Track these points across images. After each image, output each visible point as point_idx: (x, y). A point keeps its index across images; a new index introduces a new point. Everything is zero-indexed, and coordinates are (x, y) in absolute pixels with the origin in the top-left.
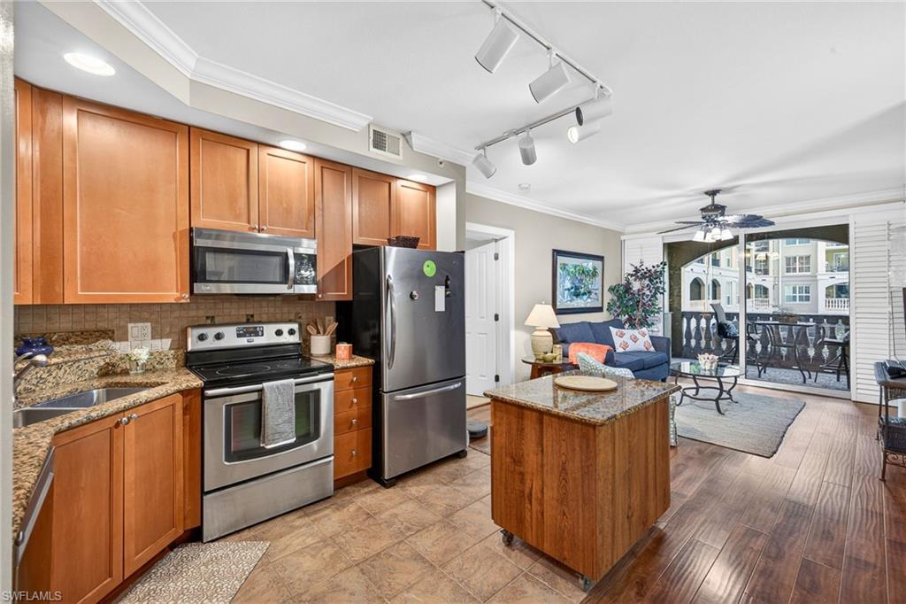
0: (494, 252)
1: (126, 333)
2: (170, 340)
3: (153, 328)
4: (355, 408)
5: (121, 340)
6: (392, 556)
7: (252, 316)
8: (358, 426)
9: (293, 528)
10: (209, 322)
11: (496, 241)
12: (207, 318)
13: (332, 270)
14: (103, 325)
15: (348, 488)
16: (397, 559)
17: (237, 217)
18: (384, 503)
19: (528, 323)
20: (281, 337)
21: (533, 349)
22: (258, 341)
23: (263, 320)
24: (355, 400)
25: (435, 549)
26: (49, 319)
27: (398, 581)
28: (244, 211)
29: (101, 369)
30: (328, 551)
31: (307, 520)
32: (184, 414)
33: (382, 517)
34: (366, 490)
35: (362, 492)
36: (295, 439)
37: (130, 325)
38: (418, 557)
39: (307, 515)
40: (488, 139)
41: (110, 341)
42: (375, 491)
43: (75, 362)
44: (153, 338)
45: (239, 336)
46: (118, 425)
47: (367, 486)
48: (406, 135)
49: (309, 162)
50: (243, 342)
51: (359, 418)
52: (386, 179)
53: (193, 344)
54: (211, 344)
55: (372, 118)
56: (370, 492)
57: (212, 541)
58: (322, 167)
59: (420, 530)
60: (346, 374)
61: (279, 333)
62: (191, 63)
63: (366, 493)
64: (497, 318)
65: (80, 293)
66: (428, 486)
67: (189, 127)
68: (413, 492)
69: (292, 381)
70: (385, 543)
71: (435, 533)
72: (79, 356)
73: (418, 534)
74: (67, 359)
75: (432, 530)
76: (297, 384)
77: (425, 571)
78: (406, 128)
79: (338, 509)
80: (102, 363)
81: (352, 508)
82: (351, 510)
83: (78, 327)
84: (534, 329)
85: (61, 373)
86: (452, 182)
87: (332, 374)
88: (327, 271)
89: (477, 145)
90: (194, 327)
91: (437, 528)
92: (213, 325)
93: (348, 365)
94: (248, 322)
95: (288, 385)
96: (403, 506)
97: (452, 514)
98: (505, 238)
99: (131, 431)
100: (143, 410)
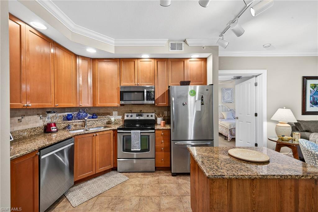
0: (255, 82)
1: (112, 114)
2: (121, 116)
3: (118, 113)
4: (163, 144)
5: (112, 116)
6: (152, 199)
7: (141, 110)
8: (164, 151)
9: (138, 177)
10: (130, 112)
11: (256, 76)
12: (130, 111)
13: (161, 96)
14: (108, 112)
15: (161, 171)
16: (152, 202)
17: (132, 82)
18: (167, 181)
19: (273, 118)
20: (148, 117)
21: (277, 132)
22: (141, 118)
23: (144, 112)
24: (163, 141)
25: (166, 205)
26: (99, 110)
27: (145, 208)
28: (134, 80)
29: (107, 122)
30: (139, 188)
31: (143, 176)
32: (114, 136)
33: (162, 185)
34: (166, 174)
35: (164, 174)
36: (140, 149)
37: (113, 112)
38: (159, 204)
39: (144, 175)
40: (222, 31)
41: (109, 116)
42: (168, 176)
43: (101, 120)
44: (118, 115)
45: (137, 116)
46: (94, 136)
47: (167, 173)
48: (185, 41)
49: (153, 60)
50: (137, 118)
51: (165, 148)
52: (182, 60)
53: (126, 118)
54: (129, 118)
55: (168, 39)
56: (166, 175)
57: (120, 172)
58: (157, 61)
59: (168, 196)
60: (160, 132)
61: (148, 116)
62: (114, 42)
63: (165, 175)
64: (256, 115)
65: (99, 104)
66: (186, 181)
67: (120, 59)
68: (180, 181)
69: (140, 131)
70: (154, 194)
71: (172, 200)
72: (102, 119)
73: (167, 197)
74: (99, 119)
75: (172, 198)
76: (141, 132)
77: (156, 210)
78: (184, 39)
79: (152, 177)
80: (107, 121)
81: (156, 178)
82: (155, 179)
83: (104, 112)
84: (277, 122)
85: (98, 122)
86: (211, 55)
87: (154, 131)
88: (159, 96)
89: (219, 35)
90: (126, 113)
91: (175, 198)
92: (131, 113)
93: (160, 128)
94: (140, 112)
95: (138, 132)
96: (171, 185)
97: (185, 196)
98: (260, 74)
99: (98, 138)
100: (101, 133)
